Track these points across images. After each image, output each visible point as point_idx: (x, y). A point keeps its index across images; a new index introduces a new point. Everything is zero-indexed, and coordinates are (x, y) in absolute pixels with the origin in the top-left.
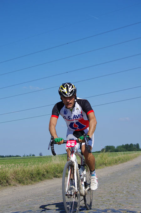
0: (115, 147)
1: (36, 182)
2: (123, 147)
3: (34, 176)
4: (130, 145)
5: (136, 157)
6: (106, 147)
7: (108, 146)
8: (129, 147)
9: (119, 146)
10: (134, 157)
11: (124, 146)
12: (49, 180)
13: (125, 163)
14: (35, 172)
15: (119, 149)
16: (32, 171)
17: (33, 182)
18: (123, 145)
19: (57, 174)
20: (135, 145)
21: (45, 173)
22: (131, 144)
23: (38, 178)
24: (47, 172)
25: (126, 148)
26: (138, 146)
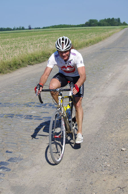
0: (97, 21)
1: (13, 71)
2: (105, 21)
3: (12, 66)
4: (112, 19)
5: (109, 36)
6: (89, 20)
7: (92, 19)
8: (111, 21)
9: (102, 20)
12: (24, 68)
13: (95, 45)
14: (12, 63)
15: (102, 23)
16: (10, 63)
17: (11, 71)
18: (105, 19)
19: (31, 63)
20: (116, 20)
21: (21, 63)
22: (113, 19)
23: (15, 67)
24: (23, 62)
25: (108, 22)
26: (119, 20)
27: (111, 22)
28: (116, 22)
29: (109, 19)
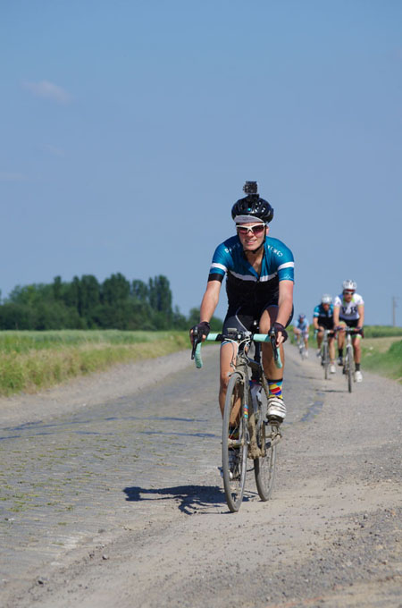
2: (57, 297)
4: (107, 283)
8: (101, 296)
9: (31, 290)
10: (71, 372)
11: (62, 292)
15: (29, 308)
18: (58, 279)
20: (140, 288)
22: (117, 282)
25: (80, 306)
26: (161, 290)
27: (100, 307)
28: (138, 309)
29: (89, 282)
